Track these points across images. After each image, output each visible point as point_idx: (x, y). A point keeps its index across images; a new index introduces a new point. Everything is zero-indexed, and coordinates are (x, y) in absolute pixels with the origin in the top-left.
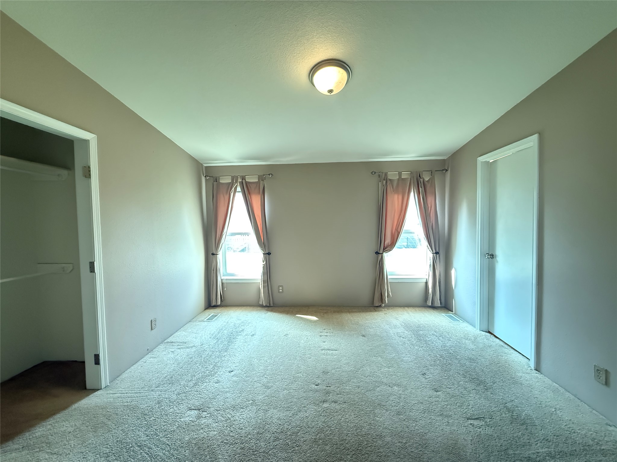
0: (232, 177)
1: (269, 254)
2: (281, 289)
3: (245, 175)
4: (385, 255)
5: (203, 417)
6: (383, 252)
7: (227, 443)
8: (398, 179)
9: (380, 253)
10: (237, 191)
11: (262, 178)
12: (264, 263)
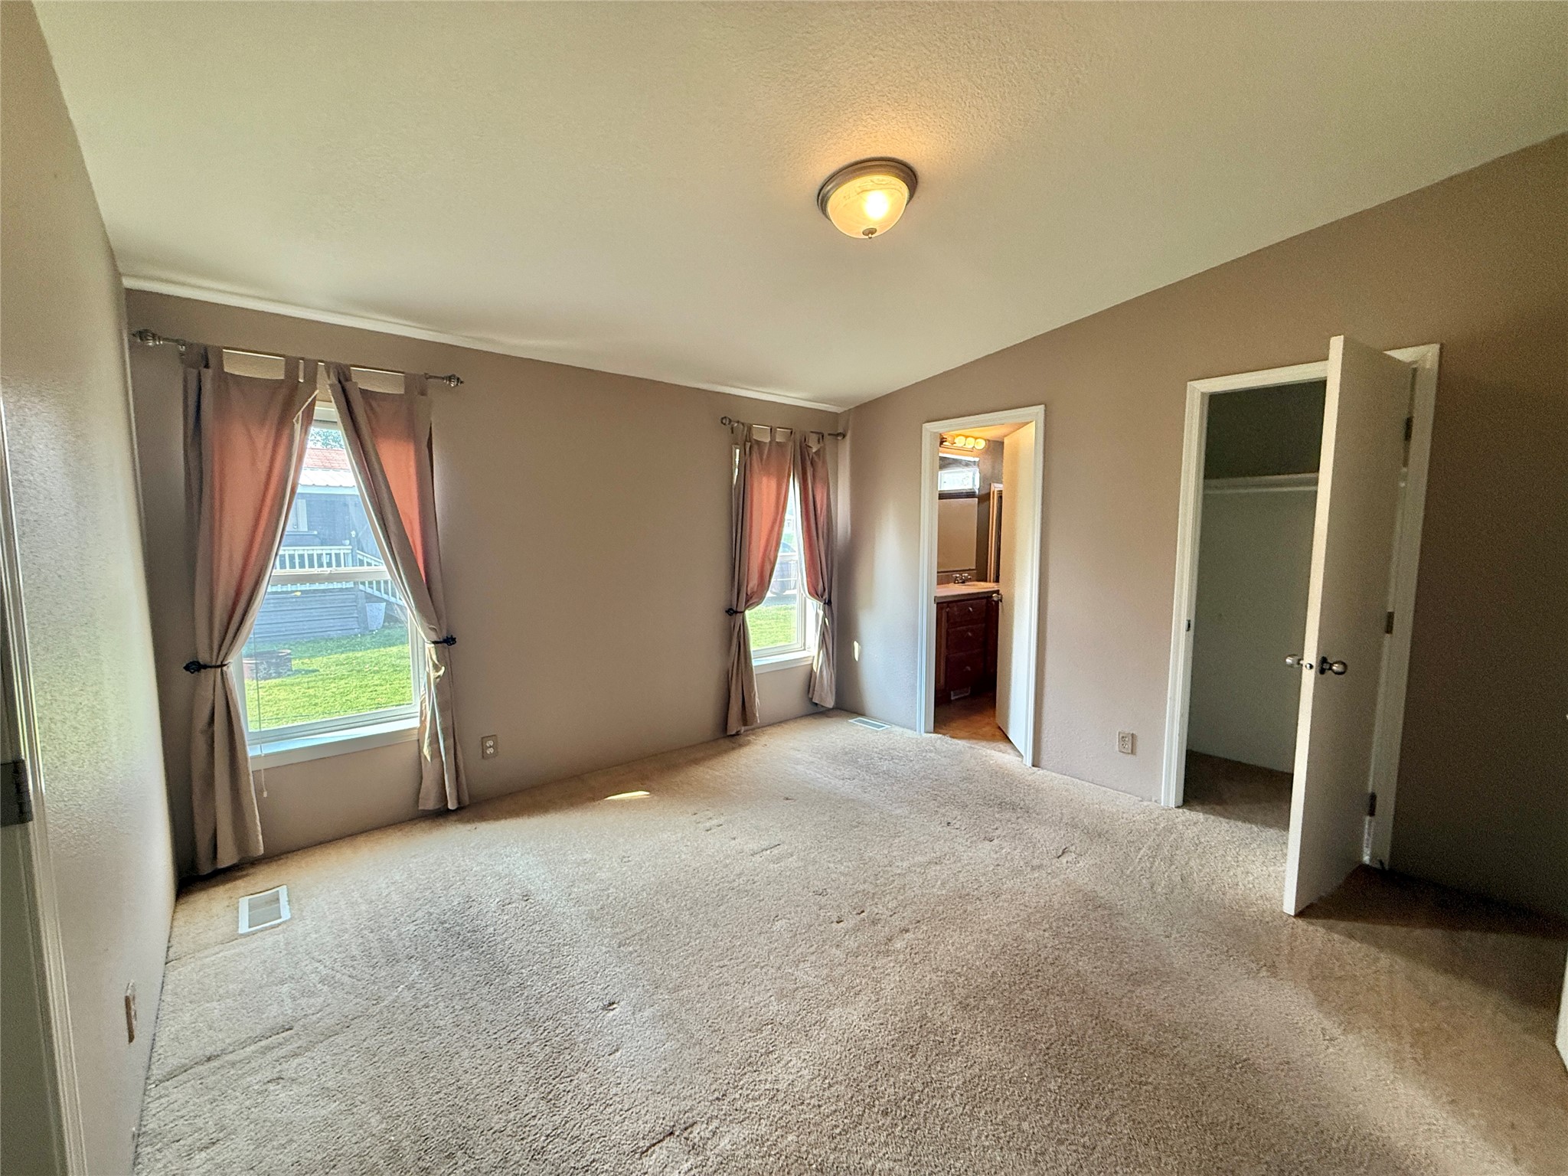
0: (287, 364)
1: (449, 641)
2: (490, 747)
3: (348, 362)
4: (747, 612)
5: (708, 1139)
6: (746, 608)
7: (843, 1130)
8: (770, 442)
9: (739, 610)
10: (314, 418)
11: (418, 386)
12: (441, 672)
